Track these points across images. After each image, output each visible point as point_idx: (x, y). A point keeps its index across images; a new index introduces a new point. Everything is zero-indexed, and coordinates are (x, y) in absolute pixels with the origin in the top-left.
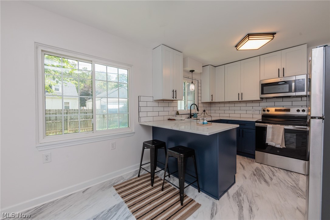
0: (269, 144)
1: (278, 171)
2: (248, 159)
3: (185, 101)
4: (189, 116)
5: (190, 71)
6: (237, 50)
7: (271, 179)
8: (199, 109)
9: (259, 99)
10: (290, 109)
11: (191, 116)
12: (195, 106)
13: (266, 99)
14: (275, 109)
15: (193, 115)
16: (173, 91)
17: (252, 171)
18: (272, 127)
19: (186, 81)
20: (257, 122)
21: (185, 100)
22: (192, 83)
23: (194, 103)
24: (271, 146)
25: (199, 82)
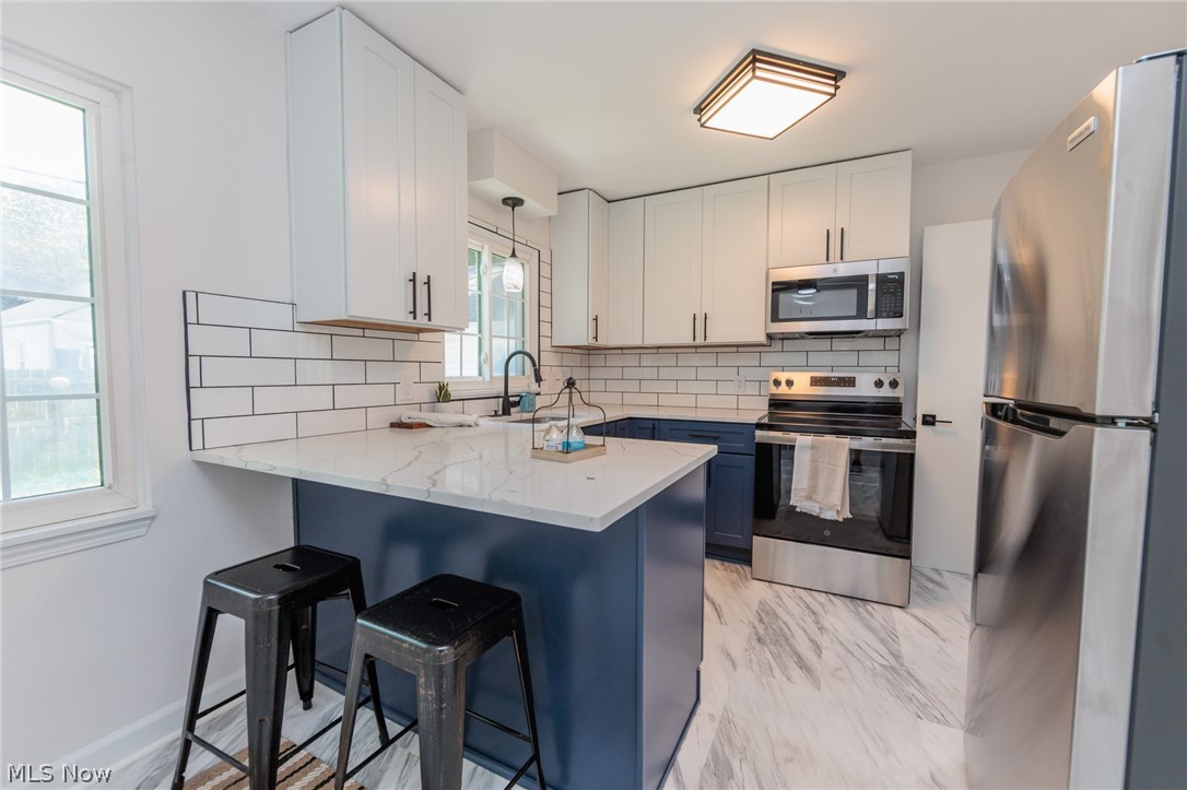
0: (798, 510)
1: (829, 606)
2: (726, 569)
3: (480, 339)
4: (498, 405)
5: (505, 201)
6: (702, 125)
7: (818, 649)
8: (544, 373)
9: (762, 339)
10: (854, 378)
11: (508, 404)
12: (527, 358)
13: (783, 339)
14: (812, 378)
15: (517, 399)
16: (414, 280)
17: (749, 622)
18: (810, 443)
19: (486, 247)
20: (760, 426)
21: (480, 332)
22: (513, 255)
23: (520, 349)
24: (805, 513)
25: (545, 257)
